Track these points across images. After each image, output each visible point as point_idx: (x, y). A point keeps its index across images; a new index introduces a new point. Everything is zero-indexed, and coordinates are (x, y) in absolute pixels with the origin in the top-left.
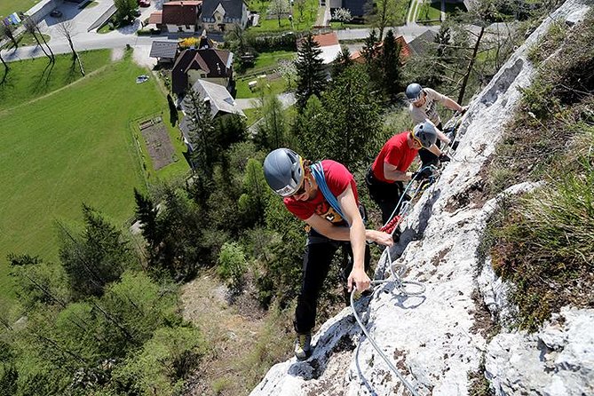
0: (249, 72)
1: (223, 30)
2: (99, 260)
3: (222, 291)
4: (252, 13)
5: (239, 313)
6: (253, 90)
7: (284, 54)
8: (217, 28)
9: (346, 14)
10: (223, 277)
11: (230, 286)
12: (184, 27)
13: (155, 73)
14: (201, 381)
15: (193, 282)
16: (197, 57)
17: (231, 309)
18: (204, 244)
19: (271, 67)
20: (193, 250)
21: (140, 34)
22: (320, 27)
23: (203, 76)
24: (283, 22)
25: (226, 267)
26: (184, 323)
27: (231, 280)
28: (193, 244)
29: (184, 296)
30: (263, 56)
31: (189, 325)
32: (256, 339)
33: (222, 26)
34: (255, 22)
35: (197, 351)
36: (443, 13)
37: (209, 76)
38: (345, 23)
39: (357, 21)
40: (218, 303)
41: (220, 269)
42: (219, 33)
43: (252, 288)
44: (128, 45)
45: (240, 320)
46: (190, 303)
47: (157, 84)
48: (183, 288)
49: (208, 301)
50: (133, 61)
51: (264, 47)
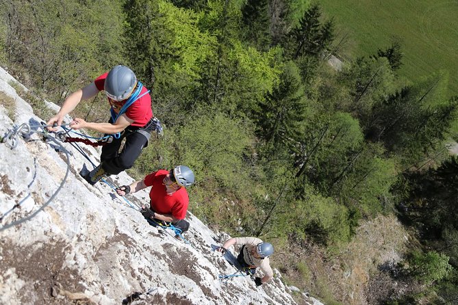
2: (405, 130)
3: (392, 256)
5: (371, 278)
10: (409, 257)
11: (400, 265)
14: (304, 250)
15: (399, 224)
17: (375, 269)
18: (446, 231)
20: (436, 219)
25: (422, 260)
26: (354, 228)
27: (407, 266)
28: (443, 219)
29: (382, 217)
31: (352, 233)
32: (346, 299)
35: (329, 243)
40: (379, 255)
41: (418, 253)
43: (402, 290)
45: (364, 280)
46: (375, 226)
48: (391, 215)
49: (380, 243)
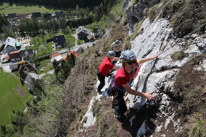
0: (39, 67)
1: (28, 57)
4: (35, 50)
6: (42, 72)
7: (47, 60)
8: (26, 57)
9: (60, 46)
12: (17, 59)
13: (12, 73)
16: (25, 67)
19: (45, 65)
21: (3, 63)
22: (54, 51)
23: (28, 71)
24: (44, 51)
30: (42, 62)
33: (28, 56)
34: (36, 53)
36: (83, 41)
37: (30, 71)
38: (60, 49)
39: (63, 47)
42: (27, 58)
44: (1, 67)
47: (15, 76)
50: (4, 71)
51: (41, 59)
